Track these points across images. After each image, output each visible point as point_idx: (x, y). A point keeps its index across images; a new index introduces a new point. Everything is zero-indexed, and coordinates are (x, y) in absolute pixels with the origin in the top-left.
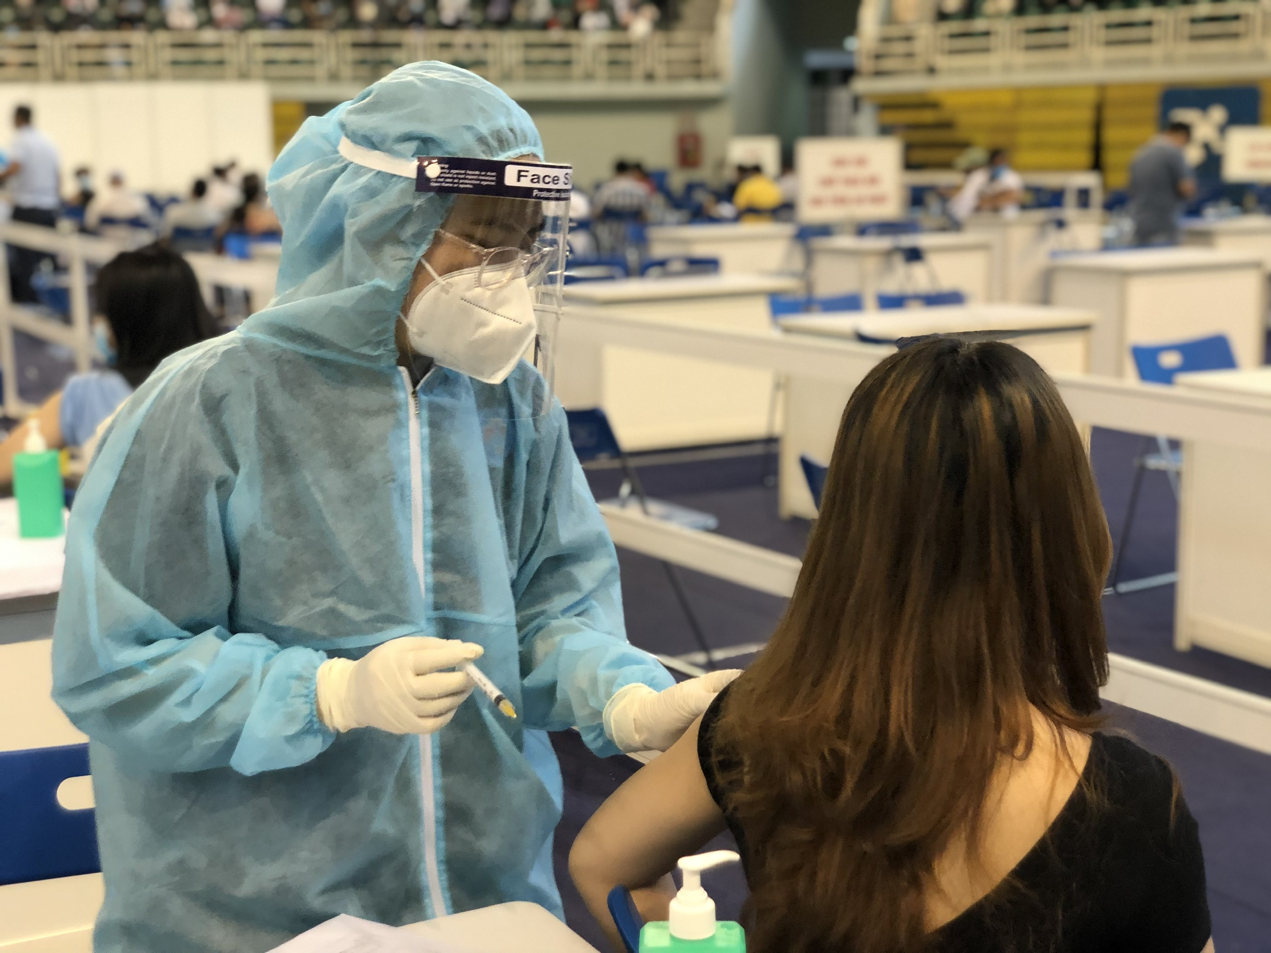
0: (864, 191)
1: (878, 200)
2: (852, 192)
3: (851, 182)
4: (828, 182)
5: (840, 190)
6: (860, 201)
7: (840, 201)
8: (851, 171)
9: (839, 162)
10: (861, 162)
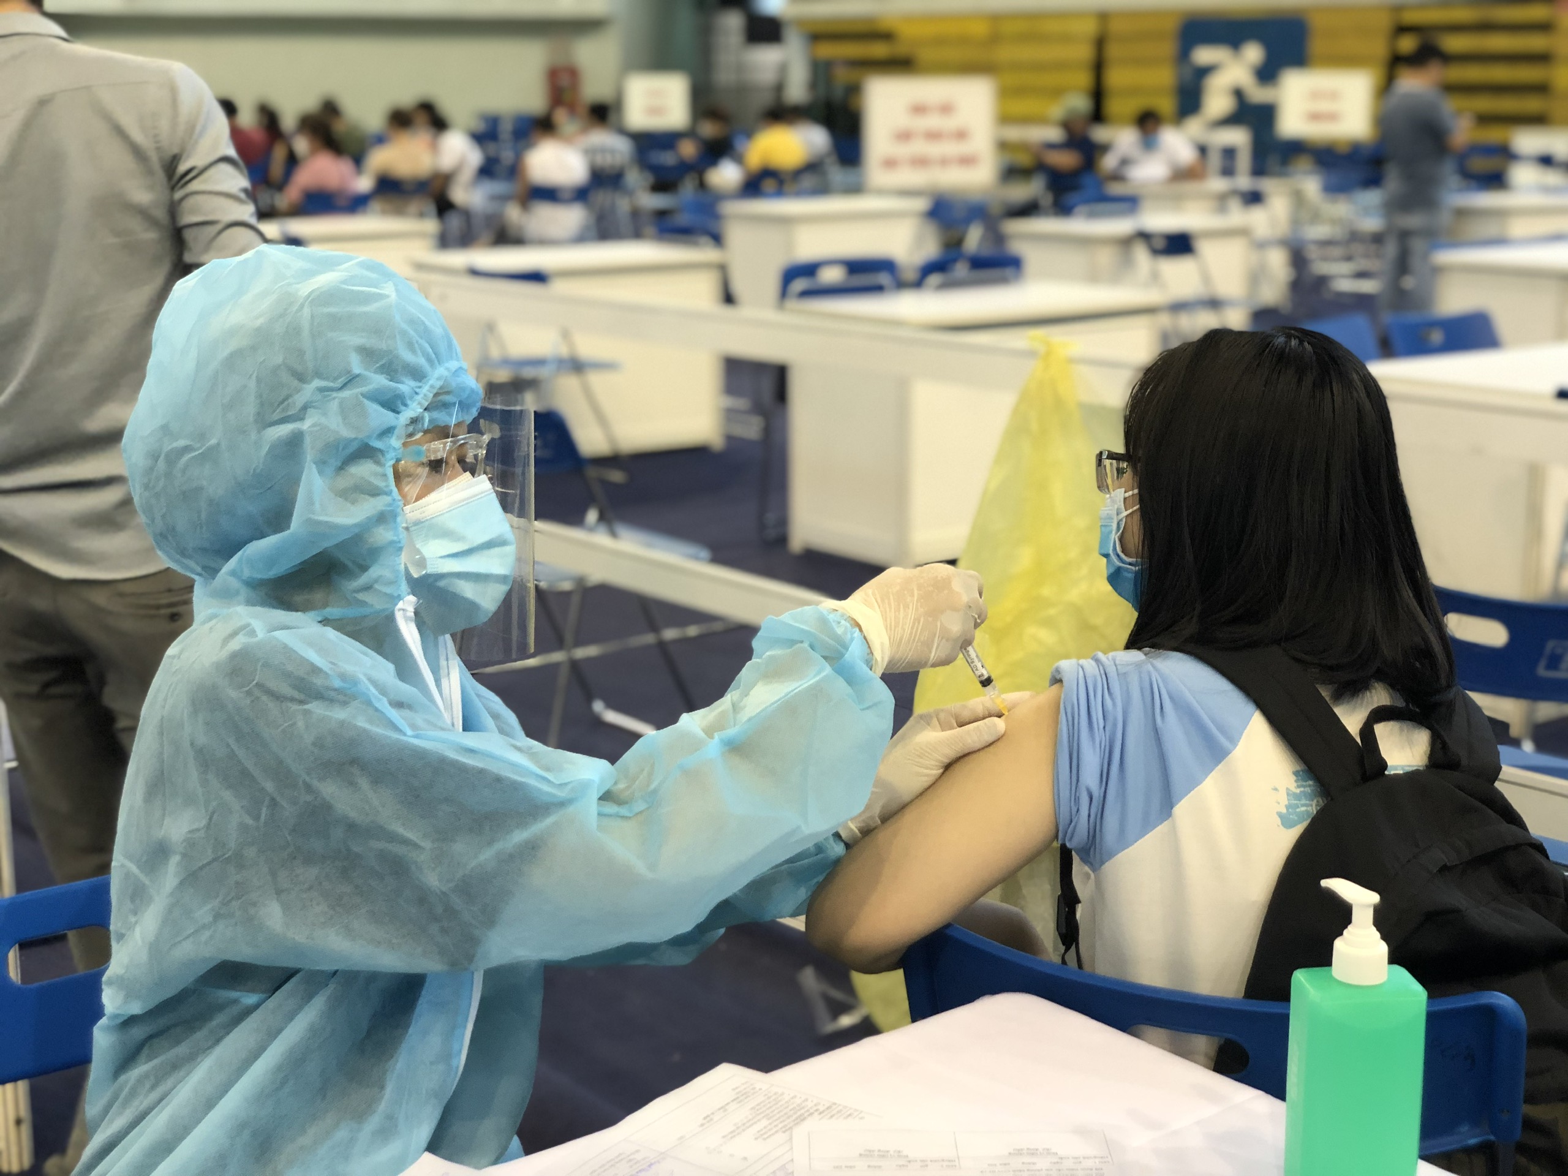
0: (950, 149)
1: (967, 161)
2: (935, 150)
3: (933, 136)
4: (904, 136)
5: (919, 147)
6: (944, 162)
7: (920, 162)
8: (933, 122)
9: (919, 109)
10: (946, 109)
